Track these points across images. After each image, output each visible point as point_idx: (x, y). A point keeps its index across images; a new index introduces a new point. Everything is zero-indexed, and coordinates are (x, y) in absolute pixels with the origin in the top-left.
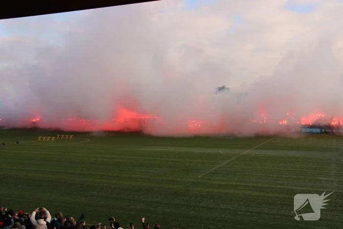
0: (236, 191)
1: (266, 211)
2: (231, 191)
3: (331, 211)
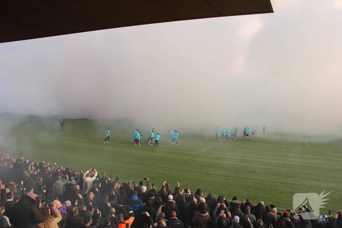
0: (229, 162)
2: (225, 162)
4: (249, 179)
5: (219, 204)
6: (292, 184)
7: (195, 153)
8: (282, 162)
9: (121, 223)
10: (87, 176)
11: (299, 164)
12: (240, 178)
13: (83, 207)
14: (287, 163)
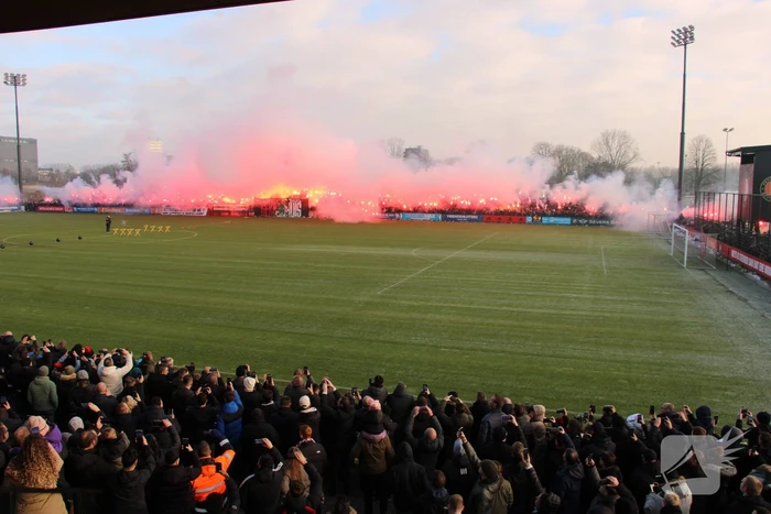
0: (438, 317)
1: (484, 347)
2: (430, 316)
3: (582, 343)
4: (483, 350)
5: (418, 408)
6: (574, 357)
7: (361, 299)
8: (553, 311)
9: (207, 462)
10: (106, 365)
11: (588, 313)
12: (462, 349)
13: (109, 431)
14: (563, 312)
